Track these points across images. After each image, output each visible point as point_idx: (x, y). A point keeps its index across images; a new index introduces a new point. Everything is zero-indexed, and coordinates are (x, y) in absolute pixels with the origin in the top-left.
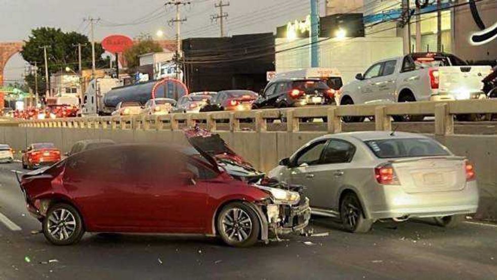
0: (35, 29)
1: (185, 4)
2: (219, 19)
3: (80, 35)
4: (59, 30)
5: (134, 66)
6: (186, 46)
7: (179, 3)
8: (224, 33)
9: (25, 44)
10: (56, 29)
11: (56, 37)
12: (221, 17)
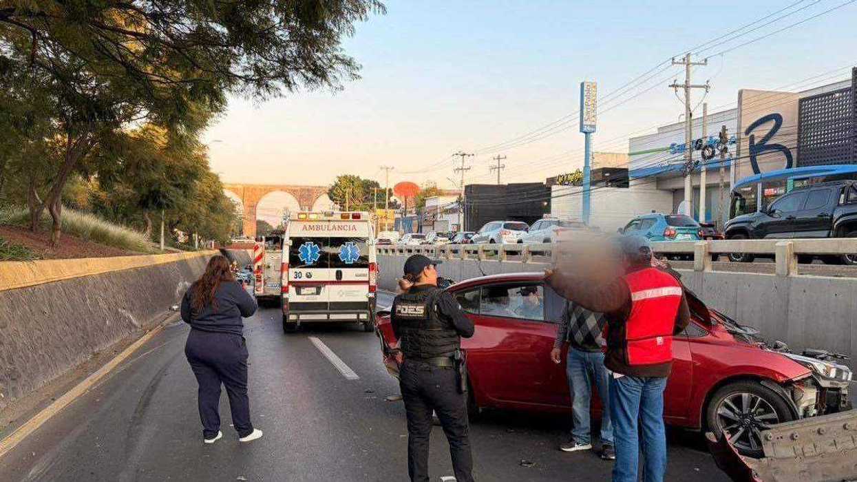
0: (340, 176)
1: (469, 156)
2: (497, 170)
3: (373, 182)
4: (358, 177)
5: (420, 207)
6: (469, 190)
7: (464, 155)
8: (500, 181)
9: (330, 187)
10: (356, 176)
11: (356, 183)
12: (499, 168)
